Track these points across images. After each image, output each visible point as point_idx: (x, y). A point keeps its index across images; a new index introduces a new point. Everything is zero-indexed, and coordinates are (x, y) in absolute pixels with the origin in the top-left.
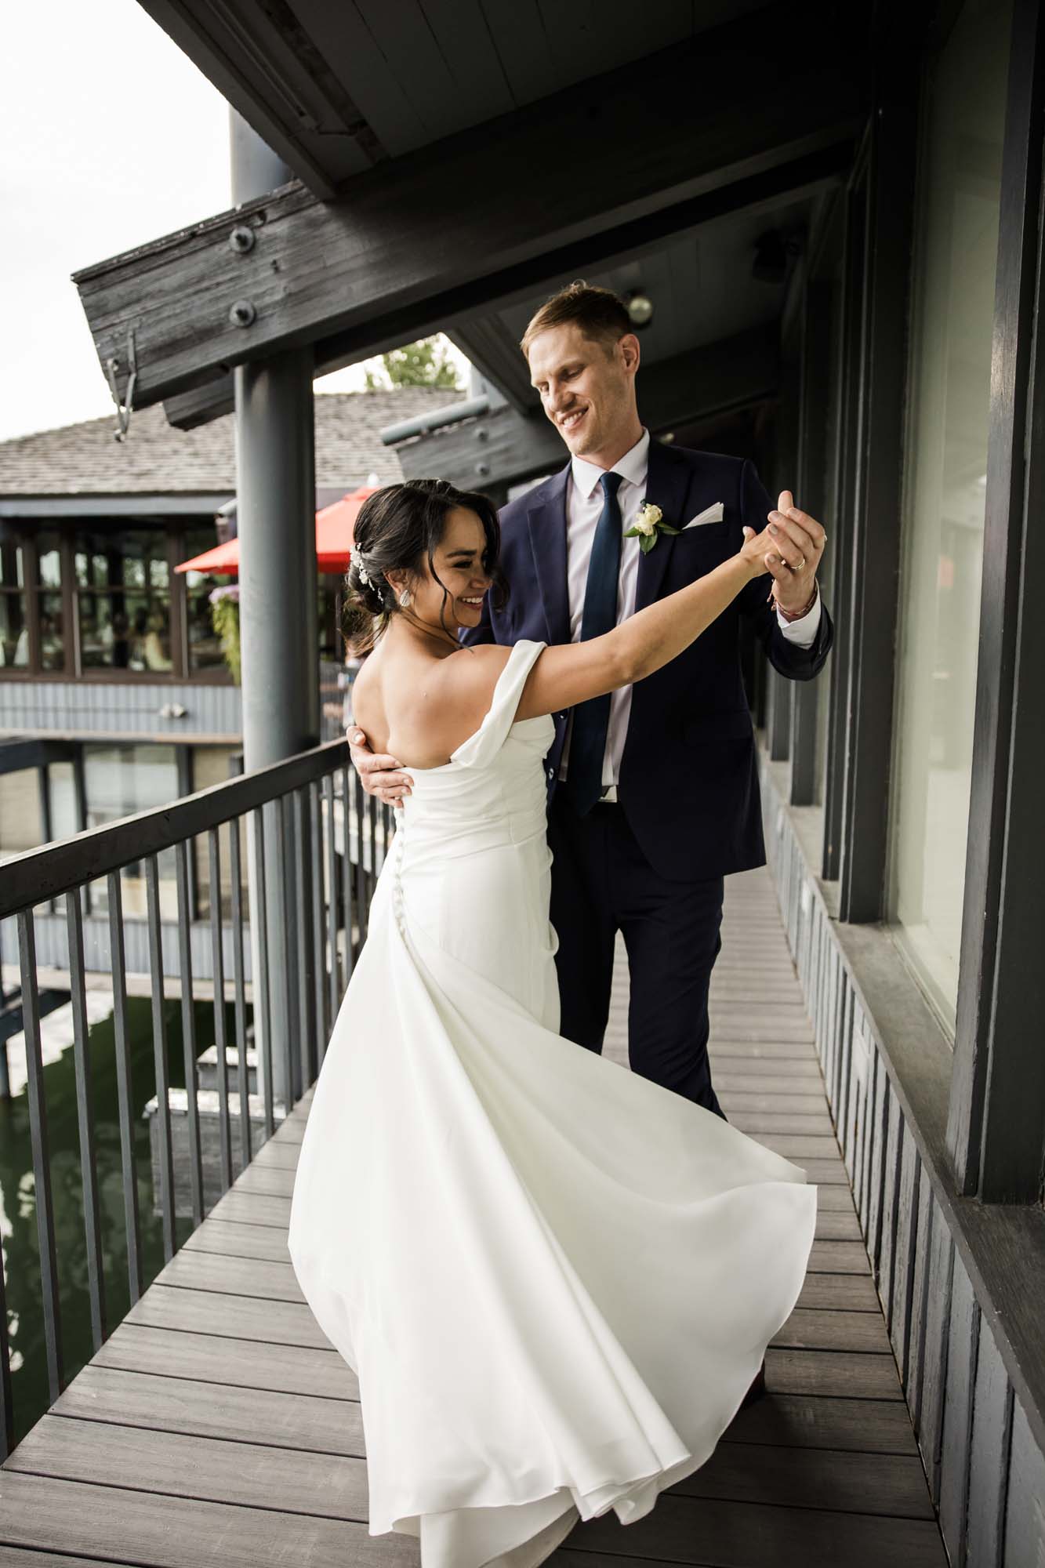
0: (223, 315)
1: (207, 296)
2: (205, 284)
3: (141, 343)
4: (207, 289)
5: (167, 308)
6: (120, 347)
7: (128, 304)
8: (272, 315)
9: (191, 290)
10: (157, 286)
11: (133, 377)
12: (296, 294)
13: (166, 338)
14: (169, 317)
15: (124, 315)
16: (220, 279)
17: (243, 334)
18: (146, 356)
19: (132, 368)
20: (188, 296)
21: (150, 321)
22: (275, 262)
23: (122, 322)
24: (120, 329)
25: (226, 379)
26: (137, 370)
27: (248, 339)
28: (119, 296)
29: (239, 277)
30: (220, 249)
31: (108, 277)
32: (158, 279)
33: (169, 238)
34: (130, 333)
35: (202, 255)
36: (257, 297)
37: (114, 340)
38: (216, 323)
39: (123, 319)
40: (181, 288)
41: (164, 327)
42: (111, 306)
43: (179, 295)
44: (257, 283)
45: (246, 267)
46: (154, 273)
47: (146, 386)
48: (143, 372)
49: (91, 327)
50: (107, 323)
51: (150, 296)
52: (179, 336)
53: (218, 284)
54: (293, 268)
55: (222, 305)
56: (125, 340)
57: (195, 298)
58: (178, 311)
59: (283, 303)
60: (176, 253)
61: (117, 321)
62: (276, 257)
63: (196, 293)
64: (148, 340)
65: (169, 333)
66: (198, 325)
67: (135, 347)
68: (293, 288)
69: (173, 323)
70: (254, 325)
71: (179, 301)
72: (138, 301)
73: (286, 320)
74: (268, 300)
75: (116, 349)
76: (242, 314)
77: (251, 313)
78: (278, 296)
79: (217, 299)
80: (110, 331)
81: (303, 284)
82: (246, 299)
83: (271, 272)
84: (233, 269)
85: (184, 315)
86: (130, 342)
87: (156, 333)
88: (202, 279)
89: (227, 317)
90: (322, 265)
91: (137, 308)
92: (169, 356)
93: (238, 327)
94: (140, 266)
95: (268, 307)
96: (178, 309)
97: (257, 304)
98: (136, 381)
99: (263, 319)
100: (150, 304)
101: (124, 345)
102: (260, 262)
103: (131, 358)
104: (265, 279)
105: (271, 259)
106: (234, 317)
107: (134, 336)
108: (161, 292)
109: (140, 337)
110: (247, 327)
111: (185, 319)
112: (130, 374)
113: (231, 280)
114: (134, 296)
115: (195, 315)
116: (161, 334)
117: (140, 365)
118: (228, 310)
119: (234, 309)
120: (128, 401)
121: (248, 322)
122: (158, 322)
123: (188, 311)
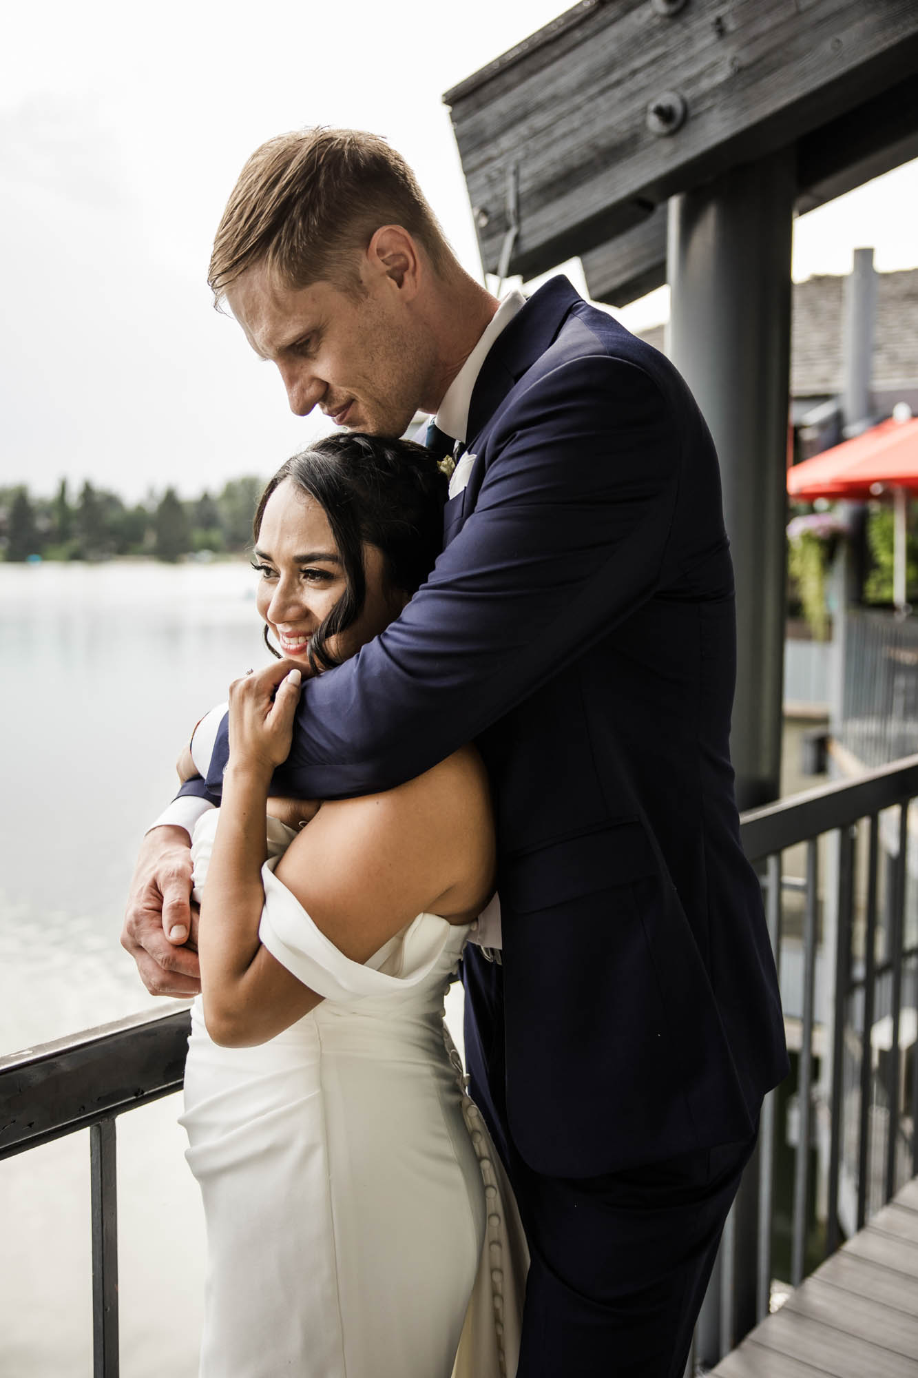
0: (638, 121)
1: (618, 93)
2: (615, 76)
3: (525, 181)
4: (618, 83)
5: (561, 122)
6: (498, 190)
7: (511, 126)
8: (710, 109)
9: (593, 90)
10: (550, 90)
11: (513, 233)
12: (750, 67)
13: (558, 167)
14: (563, 135)
15: (506, 141)
16: (637, 63)
17: (666, 146)
18: (532, 199)
19: (511, 219)
20: (591, 99)
21: (539, 146)
22: (719, 21)
23: (501, 153)
24: (498, 164)
25: (654, 220)
26: (519, 220)
27: (675, 151)
28: (502, 116)
29: (664, 56)
30: (640, 16)
31: (486, 91)
32: (551, 80)
33: (569, 15)
34: (511, 168)
35: (613, 31)
36: (691, 82)
37: (491, 181)
38: (627, 135)
39: (502, 148)
40: (582, 87)
41: (556, 152)
42: (489, 131)
43: (578, 99)
44: (690, 61)
45: (676, 35)
46: (547, 72)
47: (530, 244)
48: (527, 225)
49: (464, 165)
50: (483, 157)
51: (540, 107)
52: (576, 164)
53: (634, 73)
54: (747, 24)
55: (638, 104)
56: (503, 180)
57: (601, 100)
58: (576, 124)
59: (727, 86)
60: (578, 35)
61: (496, 152)
62: (721, 11)
63: (603, 92)
64: (535, 175)
65: (563, 159)
66: (603, 142)
67: (517, 189)
68: (745, 58)
69: (569, 144)
70: (683, 131)
71: (578, 108)
72: (523, 117)
73: (731, 112)
74: (706, 84)
75: (494, 196)
76: (665, 114)
77: (679, 109)
78: (720, 77)
79: (632, 96)
80: (485, 170)
81: (760, 48)
82: (673, 90)
83: (712, 37)
84: (655, 46)
85: (585, 129)
86: (511, 181)
87: (543, 165)
88: (610, 67)
89: (644, 122)
90: (793, 10)
91: (522, 129)
92: (561, 194)
93: (661, 136)
94: (528, 65)
95: (704, 96)
96: (576, 120)
97: (689, 94)
98: (517, 239)
99: (696, 117)
100: (539, 120)
101: (503, 187)
102: (697, 25)
103: (511, 204)
104: (703, 50)
105: (711, 18)
106: (654, 122)
107: (516, 173)
108: (555, 99)
109: (525, 172)
110: (672, 134)
111: (586, 134)
112: (508, 228)
113: (653, 62)
114: (519, 112)
115: (599, 126)
116: (553, 163)
117: (523, 213)
118: (645, 110)
119: (652, 107)
120: (503, 266)
121: (673, 126)
122: (548, 146)
123: (589, 122)
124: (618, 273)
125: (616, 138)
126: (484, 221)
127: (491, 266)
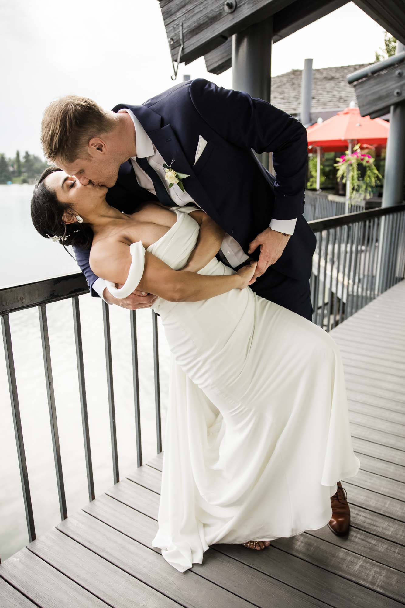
0: (221, 8)
3: (185, 29)
5: (196, 8)
7: (180, 9)
8: (244, 4)
11: (182, 46)
13: (196, 24)
14: (198, 13)
15: (179, 14)
17: (230, 17)
18: (187, 35)
19: (181, 43)
21: (189, 16)
23: (177, 18)
24: (176, 22)
25: (227, 43)
26: (183, 43)
27: (233, 19)
28: (177, 5)
34: (181, 24)
37: (174, 29)
38: (218, 13)
39: (178, 17)
41: (195, 18)
42: (173, 11)
47: (187, 51)
48: (186, 44)
49: (165, 23)
50: (171, 20)
52: (202, 23)
55: (221, 2)
56: (178, 28)
58: (202, 9)
61: (176, 18)
64: (188, 26)
65: (197, 21)
66: (210, 15)
67: (183, 31)
69: (199, 15)
70: (235, 12)
72: (184, 6)
73: (251, 5)
75: (175, 34)
76: (230, 6)
77: (234, 4)
80: (172, 24)
85: (204, 10)
86: (181, 28)
87: (191, 23)
89: (223, 8)
91: (184, 10)
92: (197, 34)
93: (229, 13)
96: (201, 7)
98: (183, 49)
99: (240, 7)
100: (189, 7)
101: (178, 31)
103: (181, 37)
106: (226, 8)
107: (182, 26)
109: (185, 26)
110: (232, 13)
111: (205, 12)
112: (180, 45)
115: (209, 10)
116: (194, 22)
117: (185, 40)
118: (223, 5)
119: (225, 3)
120: (179, 60)
121: (232, 10)
122: (193, 16)
123: (206, 8)
124: (217, 62)
125: (214, 14)
126: (172, 43)
127: (175, 59)
